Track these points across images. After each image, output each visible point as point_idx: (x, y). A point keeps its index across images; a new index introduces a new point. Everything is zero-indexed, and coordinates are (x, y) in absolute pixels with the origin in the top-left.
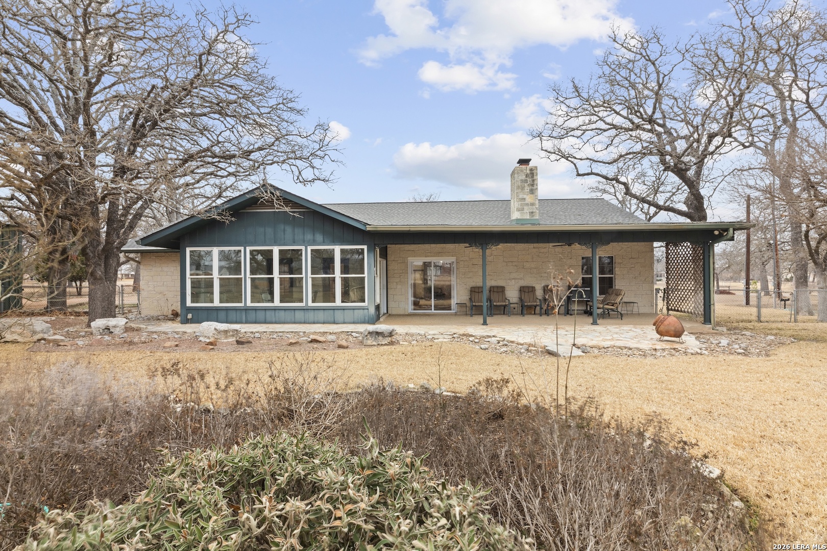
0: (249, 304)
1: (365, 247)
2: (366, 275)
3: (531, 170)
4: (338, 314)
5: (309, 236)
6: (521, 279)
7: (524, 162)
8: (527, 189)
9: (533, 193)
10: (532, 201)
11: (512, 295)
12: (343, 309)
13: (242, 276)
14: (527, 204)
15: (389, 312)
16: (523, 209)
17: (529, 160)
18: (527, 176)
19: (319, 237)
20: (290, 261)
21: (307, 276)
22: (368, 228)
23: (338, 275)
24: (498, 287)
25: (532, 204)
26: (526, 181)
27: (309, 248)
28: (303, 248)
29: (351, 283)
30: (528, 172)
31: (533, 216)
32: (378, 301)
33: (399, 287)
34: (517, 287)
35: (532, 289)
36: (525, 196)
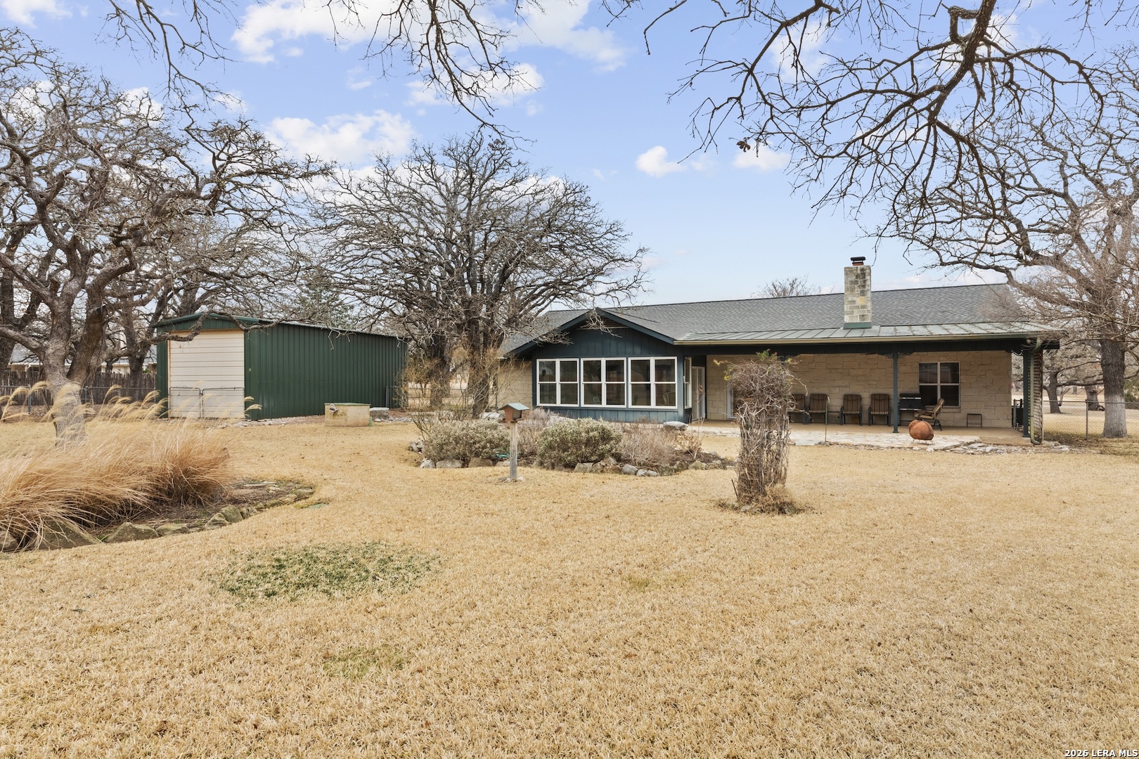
0: (583, 405)
1: (676, 358)
2: (676, 382)
3: (862, 270)
4: (653, 416)
5: (629, 350)
6: (846, 387)
7: (858, 260)
8: (857, 290)
9: (864, 295)
10: (863, 303)
11: (835, 403)
12: (657, 411)
13: (578, 382)
14: (858, 307)
15: (709, 417)
16: (852, 313)
17: (863, 259)
18: (857, 276)
19: (638, 350)
20: (615, 368)
21: (628, 382)
22: (675, 343)
23: (653, 382)
24: (819, 395)
25: (863, 307)
26: (856, 282)
27: (630, 359)
28: (625, 359)
29: (665, 389)
30: (859, 272)
31: (864, 320)
32: (690, 405)
33: (718, 393)
34: (841, 396)
35: (858, 398)
36: (855, 299)
